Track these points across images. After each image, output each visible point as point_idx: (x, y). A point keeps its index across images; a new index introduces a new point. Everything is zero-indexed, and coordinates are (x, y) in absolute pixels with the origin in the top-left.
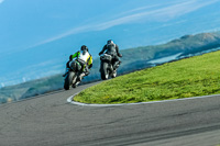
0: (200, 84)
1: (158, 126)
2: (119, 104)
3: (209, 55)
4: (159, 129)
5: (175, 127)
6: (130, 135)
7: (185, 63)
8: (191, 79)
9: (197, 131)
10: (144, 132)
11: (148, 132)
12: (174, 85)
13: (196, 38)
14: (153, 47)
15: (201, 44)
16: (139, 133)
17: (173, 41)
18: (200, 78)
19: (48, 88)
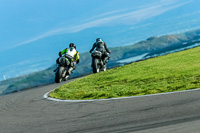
0: (164, 82)
1: (126, 120)
2: (90, 100)
3: (172, 55)
4: (128, 123)
5: (142, 121)
6: (101, 128)
7: (151, 62)
8: (157, 77)
9: (162, 124)
10: (113, 126)
11: (117, 125)
12: (141, 83)
13: (161, 39)
14: (121, 48)
15: (166, 45)
16: (109, 126)
17: (140, 43)
18: (165, 76)
19: (26, 85)
